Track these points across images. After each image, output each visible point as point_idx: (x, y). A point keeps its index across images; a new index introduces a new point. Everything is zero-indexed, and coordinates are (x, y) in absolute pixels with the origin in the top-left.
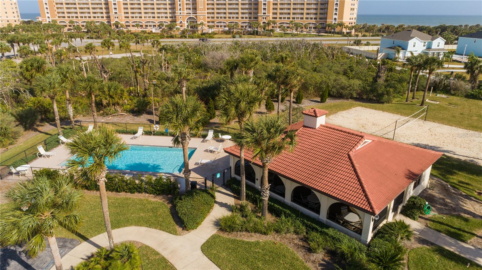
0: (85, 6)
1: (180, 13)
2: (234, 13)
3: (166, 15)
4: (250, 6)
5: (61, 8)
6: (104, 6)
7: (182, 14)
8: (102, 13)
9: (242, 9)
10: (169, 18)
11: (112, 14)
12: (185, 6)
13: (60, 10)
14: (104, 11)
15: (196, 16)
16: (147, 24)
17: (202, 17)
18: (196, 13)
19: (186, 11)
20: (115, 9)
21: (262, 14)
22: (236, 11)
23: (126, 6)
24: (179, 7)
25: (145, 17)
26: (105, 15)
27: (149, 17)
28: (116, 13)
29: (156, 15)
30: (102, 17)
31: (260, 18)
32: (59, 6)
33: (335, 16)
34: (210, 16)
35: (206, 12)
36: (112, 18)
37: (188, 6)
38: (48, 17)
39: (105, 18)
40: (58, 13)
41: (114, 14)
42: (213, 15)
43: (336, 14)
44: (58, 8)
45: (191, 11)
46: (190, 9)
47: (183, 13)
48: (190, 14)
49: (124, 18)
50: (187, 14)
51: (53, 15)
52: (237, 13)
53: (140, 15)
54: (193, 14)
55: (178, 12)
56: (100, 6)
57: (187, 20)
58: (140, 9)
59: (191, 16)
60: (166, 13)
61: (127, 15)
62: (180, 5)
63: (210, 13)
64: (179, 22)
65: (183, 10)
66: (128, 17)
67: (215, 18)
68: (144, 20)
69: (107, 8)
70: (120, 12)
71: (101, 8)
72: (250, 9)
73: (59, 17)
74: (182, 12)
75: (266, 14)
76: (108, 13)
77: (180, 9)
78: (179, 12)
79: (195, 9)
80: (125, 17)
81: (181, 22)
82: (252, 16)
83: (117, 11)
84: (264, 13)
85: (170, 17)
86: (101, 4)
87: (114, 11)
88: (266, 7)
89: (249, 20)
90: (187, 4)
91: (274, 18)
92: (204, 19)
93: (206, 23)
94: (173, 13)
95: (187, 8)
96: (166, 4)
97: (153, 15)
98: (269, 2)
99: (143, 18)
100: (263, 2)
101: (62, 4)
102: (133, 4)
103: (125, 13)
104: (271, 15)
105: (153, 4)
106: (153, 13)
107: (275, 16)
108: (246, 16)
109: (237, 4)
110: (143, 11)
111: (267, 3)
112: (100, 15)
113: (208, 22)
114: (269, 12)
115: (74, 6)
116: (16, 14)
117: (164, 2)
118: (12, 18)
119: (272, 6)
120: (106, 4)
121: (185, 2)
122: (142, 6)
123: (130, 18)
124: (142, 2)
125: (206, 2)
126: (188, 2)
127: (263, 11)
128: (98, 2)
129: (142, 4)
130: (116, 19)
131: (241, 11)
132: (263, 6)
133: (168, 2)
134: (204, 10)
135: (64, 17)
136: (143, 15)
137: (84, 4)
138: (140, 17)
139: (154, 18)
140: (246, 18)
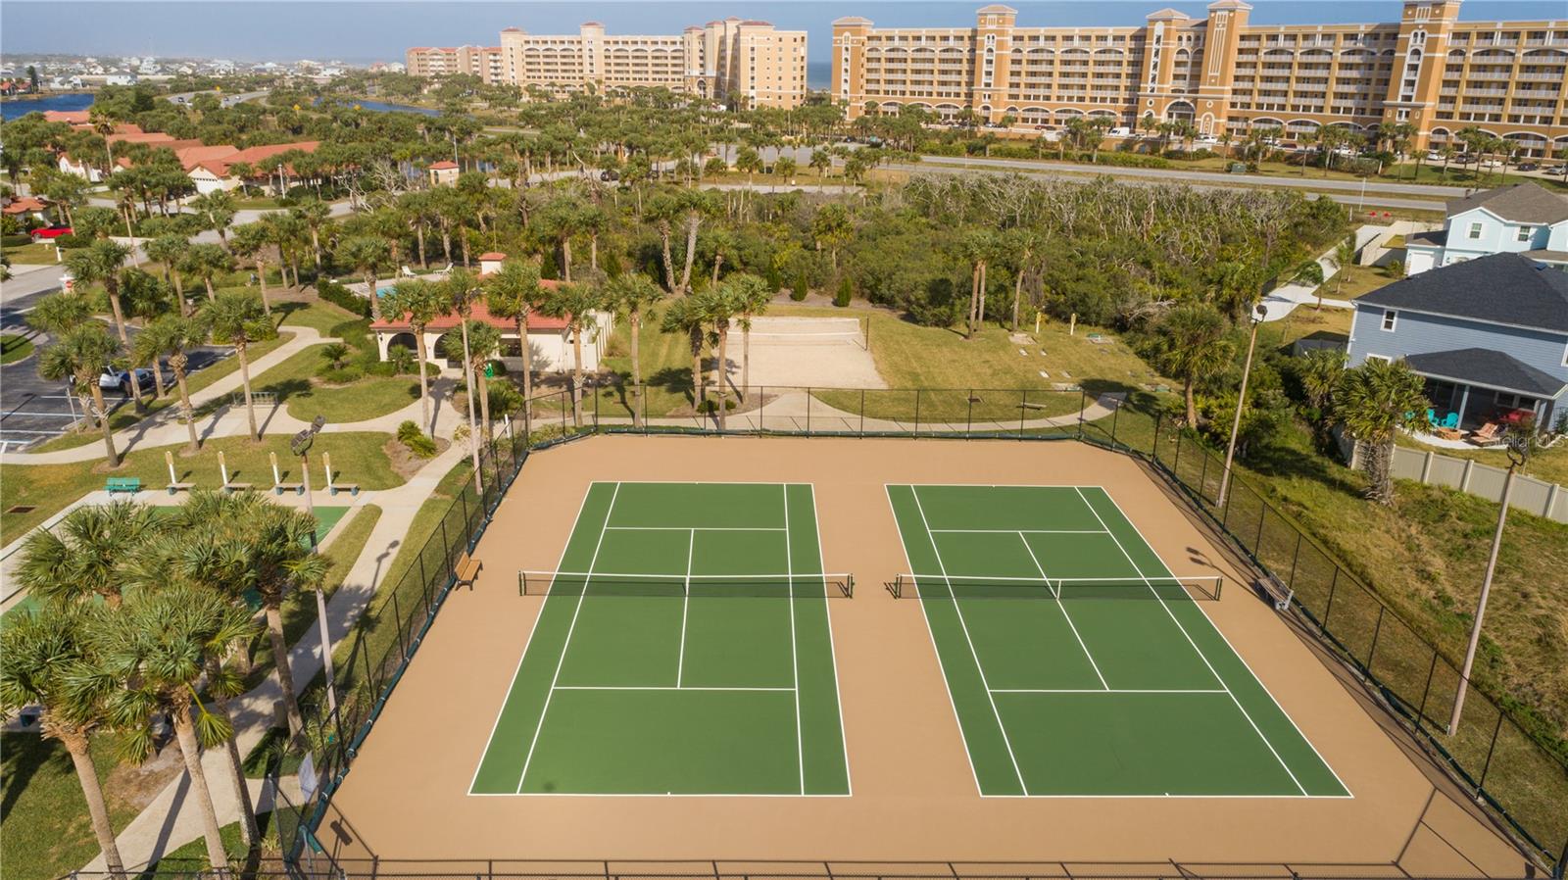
0: (928, 66)
1: (1152, 91)
2: (1315, 95)
3: (1114, 94)
4: (1366, 73)
5: (876, 70)
6: (965, 67)
7: (1155, 93)
8: (959, 84)
9: (1341, 81)
10: (1121, 103)
11: (979, 87)
12: (1172, 70)
13: (873, 76)
14: (964, 78)
15: (1195, 101)
16: (1059, 115)
17: (1210, 104)
18: (1197, 91)
19: (1170, 84)
20: (988, 73)
21: (1397, 101)
22: (1320, 88)
23: (1016, 68)
24: (1151, 72)
25: (1059, 98)
26: (964, 89)
27: (1070, 98)
28: (989, 85)
29: (1089, 93)
30: (958, 95)
31: (1388, 114)
32: (874, 65)
34: (1239, 99)
35: (1228, 88)
36: (976, 97)
37: (1182, 71)
38: (845, 92)
39: (963, 98)
40: (868, 81)
41: (983, 86)
42: (1246, 99)
44: (869, 70)
45: (1183, 85)
46: (1184, 77)
47: (1161, 90)
48: (1183, 92)
49: (1006, 99)
50: (1173, 91)
51: (855, 88)
52: (1323, 95)
53: (1047, 92)
54: (1189, 92)
55: (1147, 86)
56: (957, 67)
57: (1170, 108)
58: (1050, 74)
59: (1182, 100)
60: (1117, 88)
61: (1014, 91)
62: (1155, 67)
63: (1244, 92)
64: (1144, 113)
65: (1162, 82)
66: (1016, 97)
67: (1254, 109)
68: (1052, 106)
69: (971, 73)
70: (998, 82)
71: (959, 72)
72: (1368, 81)
73: (868, 92)
74: (1156, 86)
75: (1413, 102)
76: (970, 84)
77: (1154, 80)
78: (1150, 85)
79: (1196, 78)
80: (1011, 96)
82: (1369, 104)
83: (992, 81)
84: (1408, 98)
85: (1125, 100)
86: (960, 61)
87: (984, 79)
88: (1416, 79)
89: (1354, 119)
90: (1178, 64)
91: (1440, 115)
92: (1217, 111)
93: (1223, 121)
94: (1135, 88)
95: (1176, 77)
96: (1119, 63)
97: (1081, 93)
98: (1429, 62)
99: (1054, 101)
100: (1408, 61)
101: (879, 60)
102: (1034, 62)
103: (1012, 85)
104: (1431, 104)
105: (1085, 63)
106: (1083, 87)
107: (1447, 107)
108: (1349, 103)
109: (1328, 66)
110: (1056, 80)
111: (1420, 63)
112: (953, 89)
113: (1231, 119)
114: (1422, 95)
115: (902, 66)
116: (798, 83)
117: (1118, 58)
118: (788, 91)
119: (1438, 74)
120: (972, 61)
121: (1174, 57)
122: (1057, 68)
123: (1021, 100)
124: (1058, 56)
125: (1235, 57)
126: (1182, 57)
127: (1403, 90)
128: (955, 55)
129: (1057, 63)
130: (986, 102)
131: (1334, 87)
132: (1406, 75)
133: (1127, 57)
134: (1223, 83)
135: (878, 92)
136: (1055, 92)
137: (924, 60)
138: (1048, 98)
139: (1081, 99)
140: (1347, 110)
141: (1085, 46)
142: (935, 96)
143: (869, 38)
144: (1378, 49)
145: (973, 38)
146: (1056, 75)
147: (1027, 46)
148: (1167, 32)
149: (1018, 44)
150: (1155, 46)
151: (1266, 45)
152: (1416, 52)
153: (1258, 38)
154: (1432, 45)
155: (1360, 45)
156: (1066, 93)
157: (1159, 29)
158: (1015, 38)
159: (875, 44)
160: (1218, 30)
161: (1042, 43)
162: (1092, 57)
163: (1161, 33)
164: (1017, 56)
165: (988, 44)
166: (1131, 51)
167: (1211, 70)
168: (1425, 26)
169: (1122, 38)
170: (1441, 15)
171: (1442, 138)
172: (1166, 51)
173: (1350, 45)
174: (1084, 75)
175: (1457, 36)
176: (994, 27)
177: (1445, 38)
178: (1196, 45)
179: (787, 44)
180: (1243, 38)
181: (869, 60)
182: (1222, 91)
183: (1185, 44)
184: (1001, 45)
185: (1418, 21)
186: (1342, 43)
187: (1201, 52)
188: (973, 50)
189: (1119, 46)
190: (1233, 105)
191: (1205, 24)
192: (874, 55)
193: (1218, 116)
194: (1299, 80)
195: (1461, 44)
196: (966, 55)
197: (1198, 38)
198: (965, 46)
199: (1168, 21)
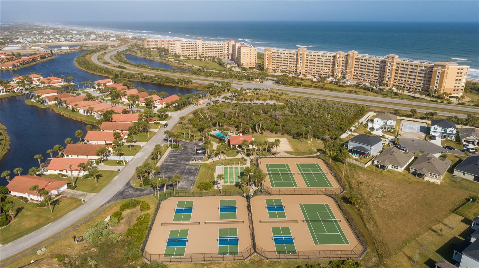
0: (286, 60)
1: (337, 69)
2: (371, 72)
3: (329, 68)
4: (380, 69)
5: (274, 60)
6: (295, 60)
8: (294, 64)
10: (330, 71)
12: (341, 64)
14: (295, 63)
16: (317, 73)
17: (349, 72)
18: (346, 69)
19: (341, 67)
20: (301, 62)
21: (387, 76)
22: (372, 71)
23: (307, 61)
24: (337, 65)
25: (317, 69)
26: (295, 65)
27: (319, 69)
28: (301, 65)
30: (294, 66)
31: (385, 78)
33: (436, 85)
34: (356, 72)
35: (353, 69)
36: (298, 68)
37: (343, 65)
38: (267, 64)
39: (295, 67)
40: (272, 62)
42: (357, 72)
43: (437, 83)
44: (273, 60)
45: (343, 68)
47: (339, 69)
50: (342, 69)
51: (269, 64)
53: (314, 67)
56: (293, 60)
57: (341, 73)
58: (315, 63)
59: (344, 71)
60: (330, 67)
61: (307, 66)
62: (338, 63)
63: (357, 70)
64: (336, 74)
65: (339, 67)
66: (307, 68)
67: (359, 74)
69: (297, 62)
70: (303, 64)
71: (294, 62)
72: (381, 71)
73: (272, 64)
75: (389, 76)
76: (297, 64)
78: (336, 67)
79: (346, 66)
80: (306, 68)
81: (337, 74)
82: (381, 76)
84: (388, 76)
85: (331, 70)
86: (294, 59)
87: (300, 64)
88: (390, 72)
89: (379, 79)
90: (343, 63)
91: (395, 79)
92: (351, 74)
93: (352, 76)
94: (333, 68)
95: (342, 66)
96: (330, 62)
97: (322, 68)
98: (392, 69)
99: (315, 69)
100: (388, 68)
101: (275, 58)
102: (311, 60)
103: (306, 65)
104: (393, 77)
105: (322, 61)
106: (322, 67)
107: (396, 78)
108: (377, 75)
109: (373, 67)
110: (316, 65)
111: (390, 69)
112: (293, 65)
113: (354, 76)
114: (391, 75)
115: (280, 59)
116: (255, 60)
117: (329, 61)
118: (252, 62)
119: (394, 71)
120: (297, 59)
121: (342, 62)
122: (316, 62)
123: (308, 68)
124: (316, 59)
125: (354, 63)
126: (344, 62)
127: (387, 74)
128: (293, 58)
129: (316, 61)
130: (300, 69)
131: (375, 71)
132: (388, 71)
133: (332, 61)
134: (352, 68)
135: (275, 65)
136: (316, 67)
137: (286, 58)
138: (314, 68)
139: (322, 69)
140: (377, 76)
141: (322, 58)
142: (288, 67)
143: (273, 53)
144: (383, 65)
145: (297, 54)
146: (316, 64)
147: (309, 57)
148: (340, 56)
149: (307, 56)
150: (337, 59)
151: (361, 61)
152: (389, 66)
153: (359, 59)
154: (392, 65)
155: (379, 63)
156: (318, 68)
157: (338, 56)
158: (307, 55)
159: (274, 54)
160: (350, 57)
161: (313, 56)
162: (324, 60)
163: (339, 57)
164: (307, 59)
165: (301, 56)
166: (332, 59)
167: (349, 65)
168: (391, 61)
169: (330, 57)
170: (394, 60)
171: (395, 84)
172: (340, 60)
173: (377, 63)
174: (322, 64)
175: (397, 64)
176: (302, 52)
177: (395, 64)
178: (346, 59)
179: (252, 51)
180: (356, 59)
181: (273, 57)
182: (352, 70)
183: (344, 59)
184: (303, 56)
185: (389, 60)
186: (376, 62)
187: (347, 61)
188: (297, 57)
189: (329, 58)
190: (354, 73)
191: (348, 55)
192: (274, 56)
193: (351, 75)
194: (368, 69)
195: (398, 65)
196: (295, 58)
197: (346, 58)
198: (295, 56)
199: (340, 54)
